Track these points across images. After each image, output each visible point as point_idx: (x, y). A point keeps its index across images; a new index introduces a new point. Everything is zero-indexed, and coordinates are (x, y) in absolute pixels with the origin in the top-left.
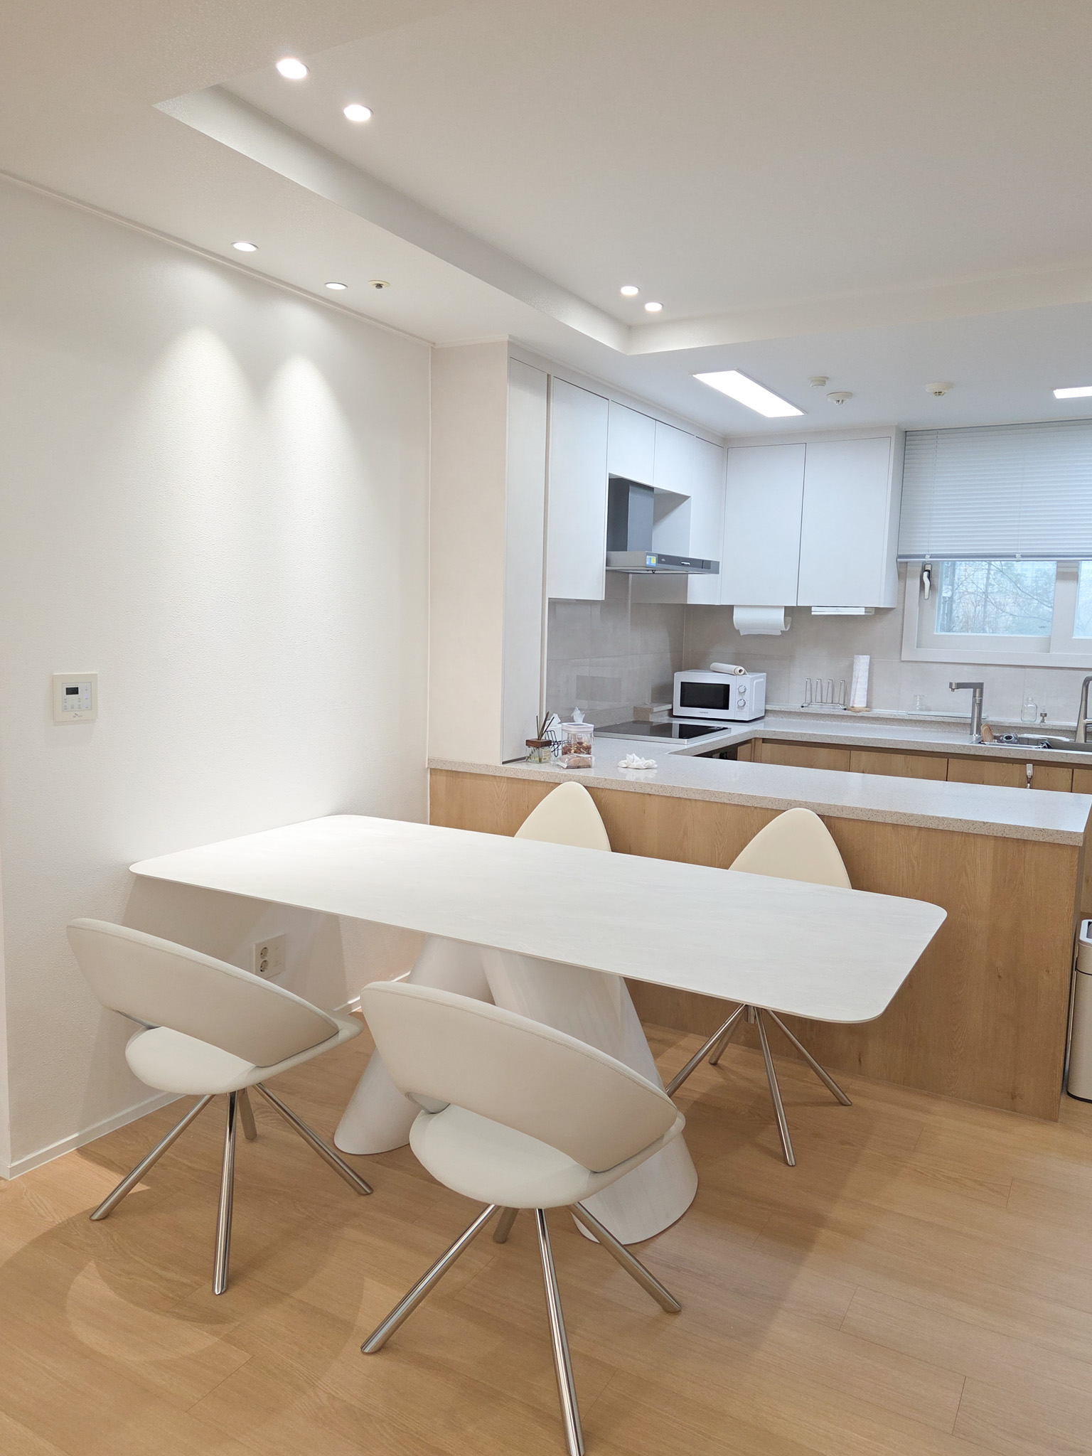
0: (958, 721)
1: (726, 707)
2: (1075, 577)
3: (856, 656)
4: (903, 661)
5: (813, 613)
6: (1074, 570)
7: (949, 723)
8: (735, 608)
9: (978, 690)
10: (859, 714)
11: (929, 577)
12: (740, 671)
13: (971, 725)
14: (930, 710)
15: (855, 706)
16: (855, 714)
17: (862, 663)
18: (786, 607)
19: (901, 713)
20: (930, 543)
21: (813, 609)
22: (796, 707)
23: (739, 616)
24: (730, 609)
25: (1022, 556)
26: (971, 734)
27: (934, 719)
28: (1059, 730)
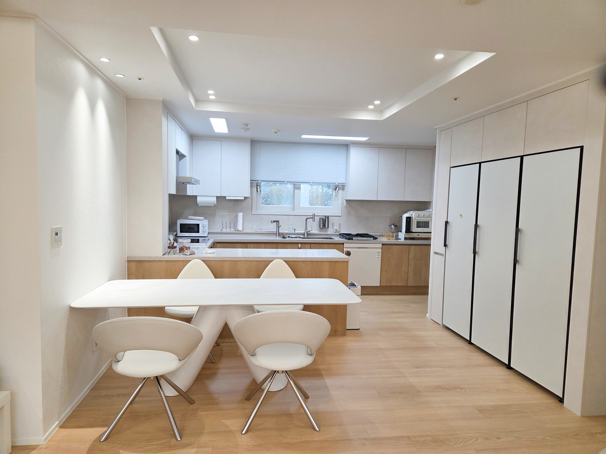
0: (272, 232)
1: (198, 232)
2: (299, 188)
3: (238, 213)
4: (253, 214)
5: (226, 199)
6: (299, 186)
7: (269, 234)
8: (198, 197)
9: (278, 223)
10: (241, 232)
11: (259, 187)
12: (203, 219)
13: (276, 234)
14: (261, 230)
15: (239, 229)
16: (240, 232)
17: (240, 215)
18: (216, 196)
19: (254, 231)
20: (260, 176)
21: (227, 197)
22: (219, 231)
23: (199, 199)
24: (195, 197)
25: (287, 182)
26: (277, 236)
27: (265, 232)
28: (299, 234)
